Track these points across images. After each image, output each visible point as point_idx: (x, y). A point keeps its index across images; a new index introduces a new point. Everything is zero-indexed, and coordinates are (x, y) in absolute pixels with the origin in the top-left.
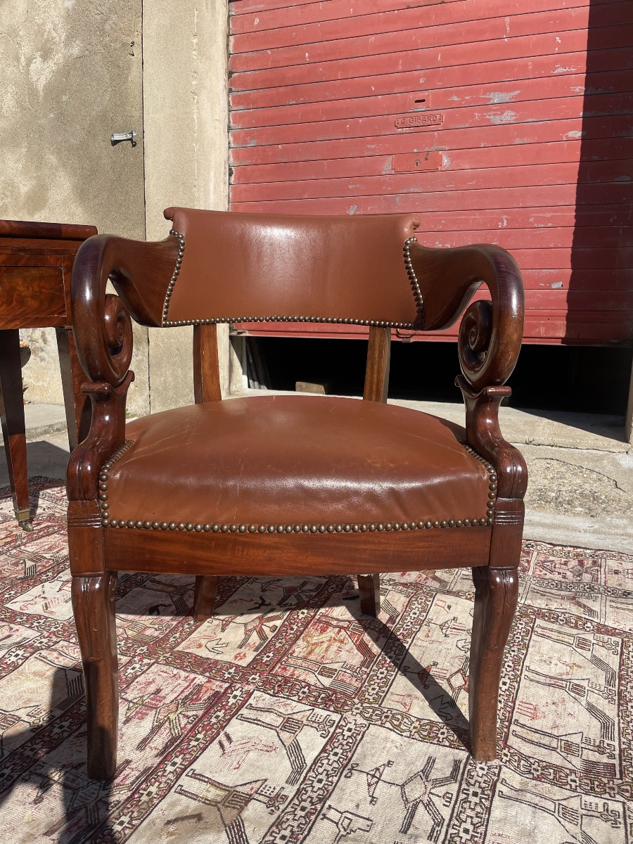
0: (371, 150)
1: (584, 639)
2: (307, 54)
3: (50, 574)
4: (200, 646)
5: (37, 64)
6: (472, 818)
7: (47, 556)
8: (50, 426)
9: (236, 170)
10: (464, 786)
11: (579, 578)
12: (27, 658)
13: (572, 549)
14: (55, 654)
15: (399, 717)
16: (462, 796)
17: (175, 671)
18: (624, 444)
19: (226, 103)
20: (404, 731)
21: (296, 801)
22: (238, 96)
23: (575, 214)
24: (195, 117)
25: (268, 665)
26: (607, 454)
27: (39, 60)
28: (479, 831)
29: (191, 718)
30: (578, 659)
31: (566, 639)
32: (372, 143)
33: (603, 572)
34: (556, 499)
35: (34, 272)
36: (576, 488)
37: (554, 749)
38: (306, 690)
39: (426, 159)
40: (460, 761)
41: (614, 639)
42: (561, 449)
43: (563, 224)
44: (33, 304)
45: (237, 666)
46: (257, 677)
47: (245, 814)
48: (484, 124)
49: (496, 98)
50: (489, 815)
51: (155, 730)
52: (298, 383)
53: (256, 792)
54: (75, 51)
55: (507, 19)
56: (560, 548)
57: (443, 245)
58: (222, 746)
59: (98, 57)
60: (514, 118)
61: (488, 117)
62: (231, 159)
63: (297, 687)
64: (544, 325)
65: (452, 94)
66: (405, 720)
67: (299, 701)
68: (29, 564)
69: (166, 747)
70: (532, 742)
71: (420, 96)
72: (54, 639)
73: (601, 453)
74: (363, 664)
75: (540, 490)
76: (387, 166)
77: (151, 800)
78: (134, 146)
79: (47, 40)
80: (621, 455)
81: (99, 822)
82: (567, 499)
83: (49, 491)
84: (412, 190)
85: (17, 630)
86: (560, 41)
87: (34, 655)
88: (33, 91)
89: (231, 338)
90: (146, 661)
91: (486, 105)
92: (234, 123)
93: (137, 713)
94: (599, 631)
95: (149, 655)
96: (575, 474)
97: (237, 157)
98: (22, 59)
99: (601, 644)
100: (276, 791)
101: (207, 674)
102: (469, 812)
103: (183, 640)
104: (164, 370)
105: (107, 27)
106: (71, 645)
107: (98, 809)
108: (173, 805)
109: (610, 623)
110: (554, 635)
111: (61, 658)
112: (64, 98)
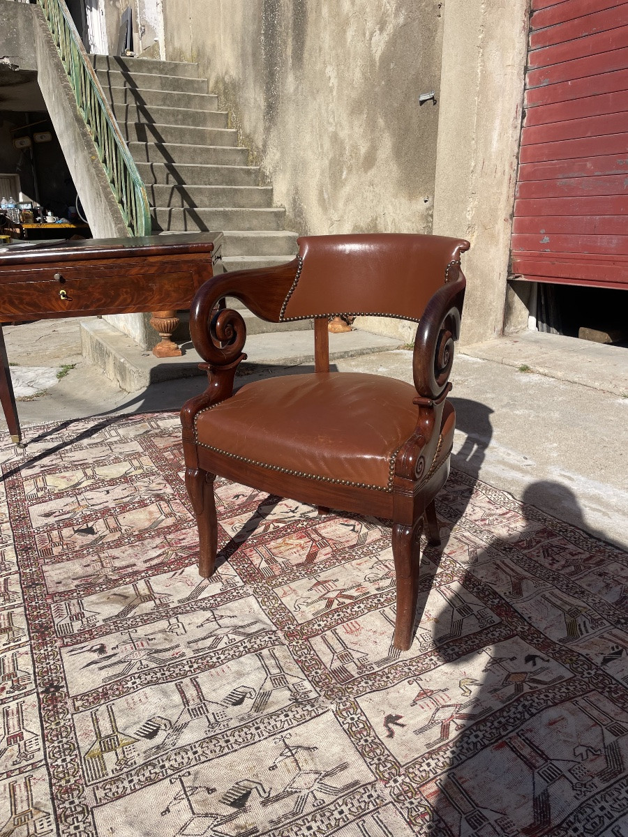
5: (377, 37)
9: (528, 112)
10: (247, 640)
16: (238, 644)
19: (525, 44)
20: (265, 605)
21: (169, 610)
22: (537, 34)
24: (478, 71)
27: (378, 33)
37: (334, 653)
38: (247, 565)
44: (174, 294)
47: (143, 604)
52: (582, 329)
53: (159, 599)
54: (401, 20)
58: (174, 574)
59: (416, 23)
62: (526, 102)
67: (236, 570)
69: (153, 565)
70: (328, 645)
72: (175, 498)
77: (121, 584)
78: (434, 104)
79: (384, 13)
85: (165, 488)
88: (372, 63)
89: (509, 281)
92: (530, 63)
97: (530, 100)
98: (367, 34)
100: (168, 602)
112: (392, 66)
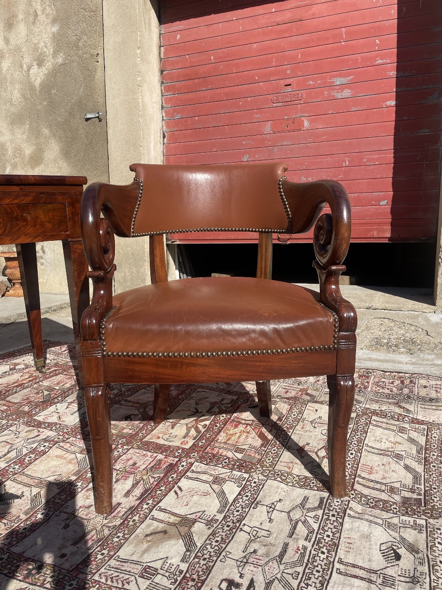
0: (257, 118)
1: (403, 427)
2: (212, 57)
3: (60, 398)
4: (159, 438)
5: (35, 69)
6: (331, 529)
7: (57, 388)
8: (50, 308)
9: (168, 134)
10: (326, 511)
11: (401, 391)
12: (51, 447)
13: (396, 374)
14: (68, 445)
15: (286, 474)
16: (325, 517)
17: (144, 453)
18: (433, 307)
19: (160, 91)
20: (289, 482)
21: (223, 522)
22: (168, 86)
23: (393, 155)
24: (140, 101)
25: (202, 448)
26: (421, 314)
27: (36, 67)
28: (336, 536)
29: (157, 478)
30: (399, 439)
31: (392, 427)
32: (257, 113)
33: (416, 387)
34: (388, 344)
35: (50, 206)
36: (400, 336)
37: (383, 491)
38: (227, 461)
39: (293, 123)
40: (324, 498)
41: (422, 426)
42: (391, 311)
43: (385, 162)
44: (49, 226)
45: (183, 449)
46: (196, 454)
47: (193, 530)
48: (331, 99)
49: (338, 81)
50: (342, 527)
51: (134, 486)
52: (213, 274)
53: (199, 518)
54: (60, 60)
55: (343, 30)
56: (389, 373)
57: (307, 179)
58: (176, 493)
59: (75, 64)
60: (350, 94)
61: (333, 94)
62: (164, 128)
63: (221, 459)
64: (376, 229)
65: (308, 80)
66: (290, 476)
67: (223, 467)
68: (46, 393)
69: (142, 495)
70: (369, 487)
71: (288, 82)
72: (67, 436)
73: (417, 313)
74: (262, 445)
75: (377, 338)
76: (268, 128)
77: (135, 524)
78: (100, 121)
79: (41, 54)
80: (430, 314)
81: (104, 537)
82: (395, 343)
83: (53, 349)
84: (284, 143)
85: (43, 432)
86: (379, 43)
87: (55, 446)
88: (32, 88)
89: (167, 245)
90: (125, 447)
91: (331, 86)
92: (165, 104)
93: (122, 476)
94: (413, 422)
95: (127, 444)
96: (400, 328)
97: (168, 126)
98: (25, 66)
99: (414, 430)
100: (211, 517)
101: (165, 454)
102: (330, 526)
103: (148, 435)
104: (123, 268)
105: (80, 44)
106: (78, 439)
107: (103, 530)
108: (149, 526)
109: (420, 417)
110: (384, 425)
111: (72, 447)
112: (53, 92)
